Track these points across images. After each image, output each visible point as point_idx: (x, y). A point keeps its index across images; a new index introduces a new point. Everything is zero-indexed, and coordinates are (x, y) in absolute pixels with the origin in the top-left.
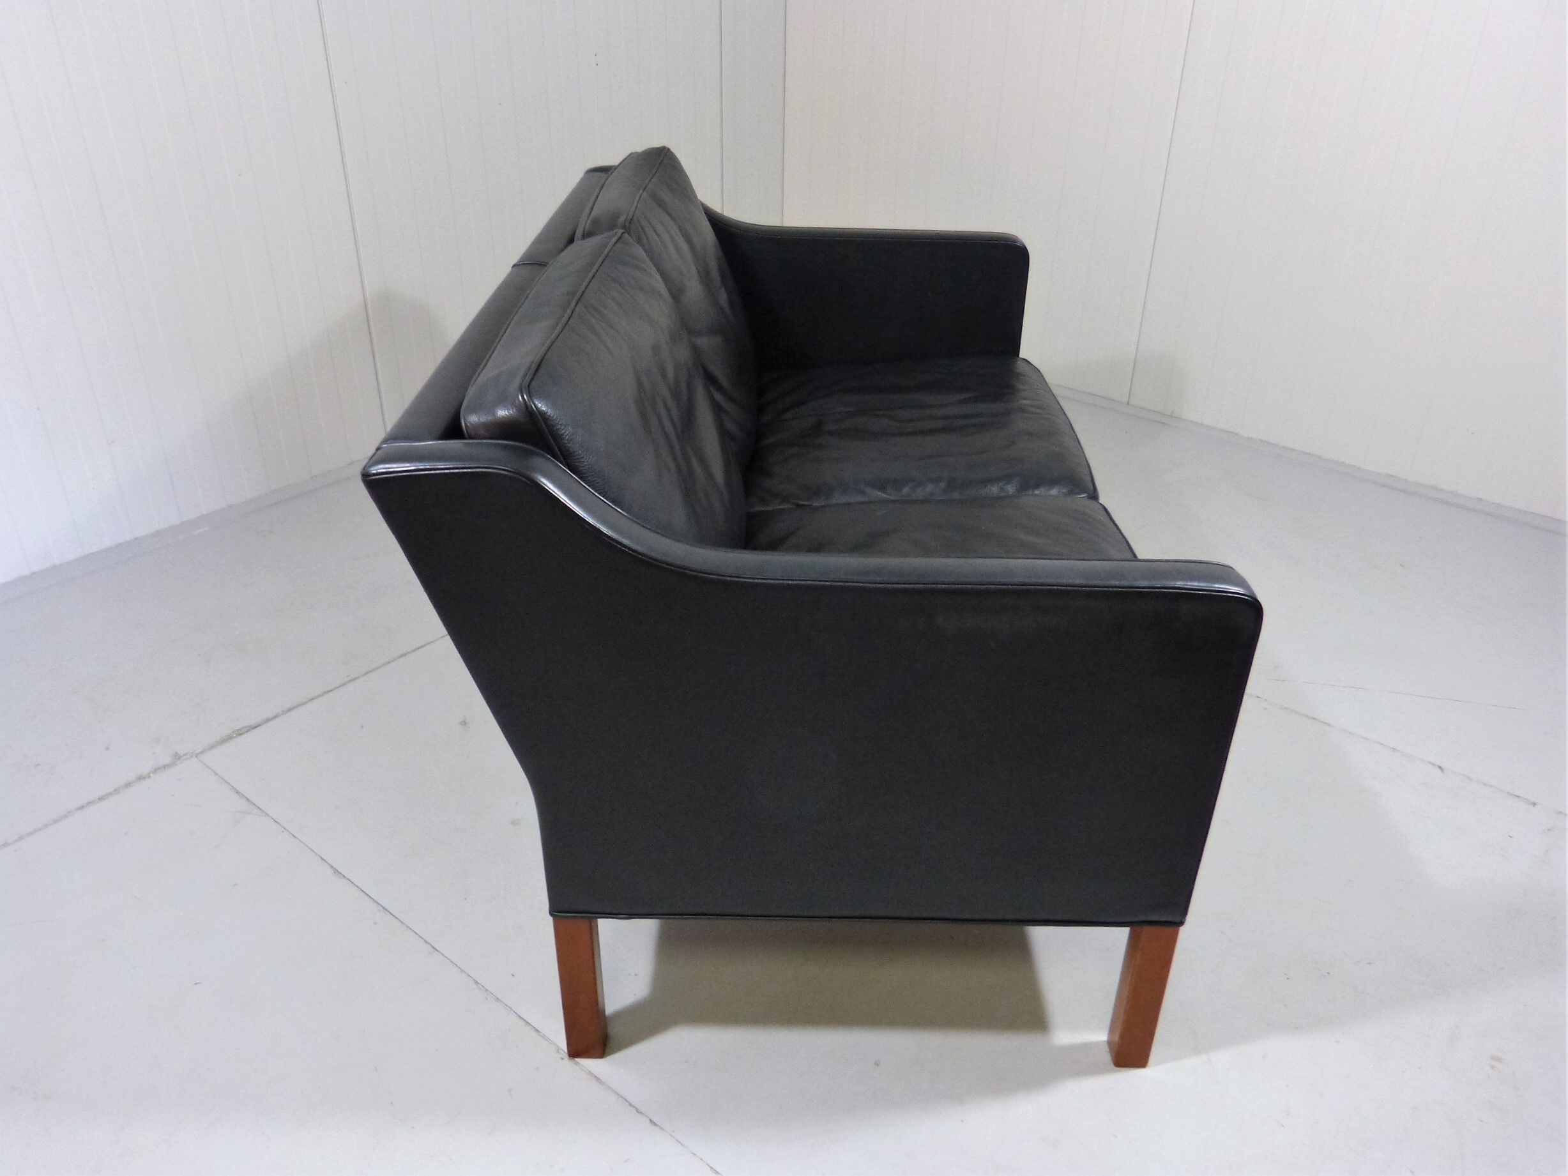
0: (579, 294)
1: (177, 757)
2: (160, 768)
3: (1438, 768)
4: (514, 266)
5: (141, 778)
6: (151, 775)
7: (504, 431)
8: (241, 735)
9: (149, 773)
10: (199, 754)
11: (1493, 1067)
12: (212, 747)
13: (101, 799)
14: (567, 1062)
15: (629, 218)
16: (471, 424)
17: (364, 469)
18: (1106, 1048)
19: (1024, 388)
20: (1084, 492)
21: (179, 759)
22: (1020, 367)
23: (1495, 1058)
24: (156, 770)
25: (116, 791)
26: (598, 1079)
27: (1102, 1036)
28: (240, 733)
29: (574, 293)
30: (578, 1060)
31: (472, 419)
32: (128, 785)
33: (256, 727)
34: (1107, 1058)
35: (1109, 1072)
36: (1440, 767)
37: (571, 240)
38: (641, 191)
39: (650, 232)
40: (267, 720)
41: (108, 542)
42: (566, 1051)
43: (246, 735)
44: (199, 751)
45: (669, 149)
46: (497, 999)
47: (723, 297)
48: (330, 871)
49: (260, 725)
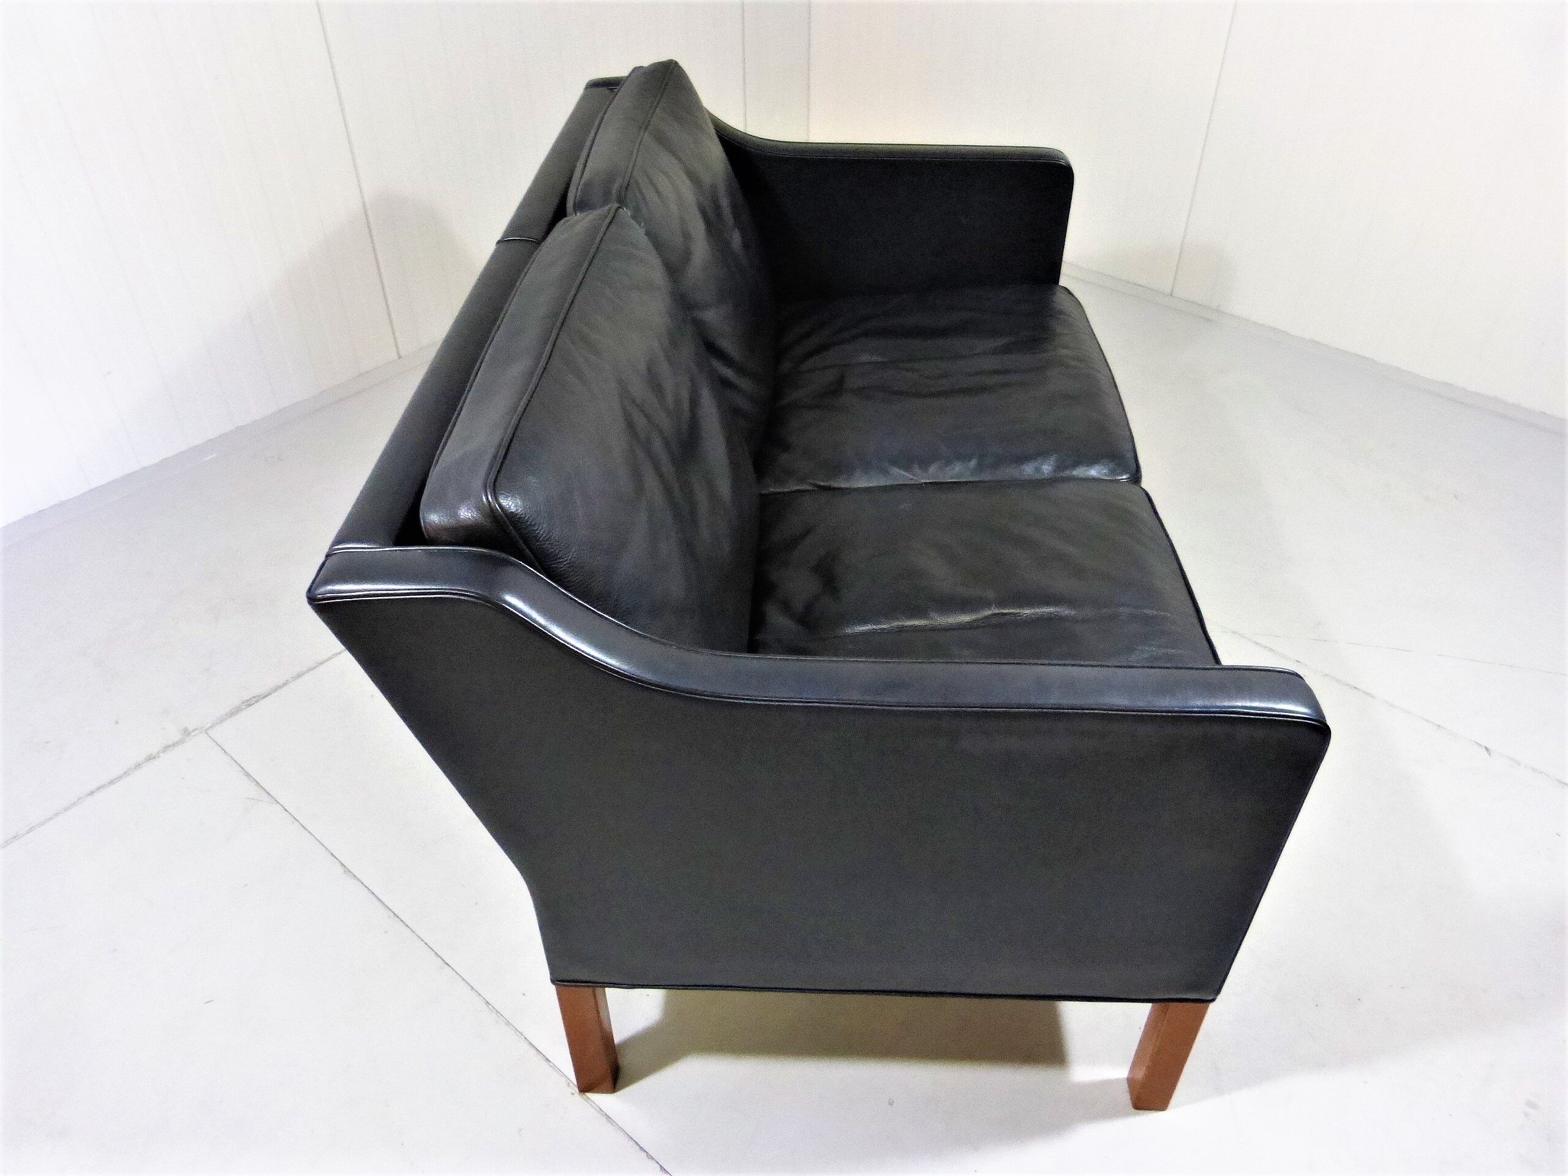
0: (562, 316)
1: (187, 733)
2: (169, 746)
3: (1484, 749)
4: (499, 242)
5: (150, 758)
6: (161, 754)
7: (467, 535)
8: (250, 705)
9: (158, 753)
10: (208, 729)
11: (1526, 1115)
12: (221, 720)
13: (111, 782)
14: (578, 1097)
15: (625, 184)
16: (429, 524)
17: (309, 590)
18: (1125, 1086)
19: (1065, 332)
20: (1125, 472)
21: (189, 734)
22: (1060, 298)
23: (1531, 1104)
24: (166, 748)
25: (126, 774)
26: (608, 1117)
27: (1122, 1073)
28: (249, 703)
29: (557, 314)
30: (589, 1095)
31: (433, 518)
32: (138, 766)
33: (266, 696)
34: (1126, 1098)
35: (1126, 1115)
36: (1486, 748)
37: (560, 213)
38: (642, 131)
39: (650, 195)
40: (277, 688)
41: (116, 473)
42: (576, 1083)
43: (256, 706)
44: (209, 725)
45: (676, 62)
46: (508, 1023)
47: (736, 239)
48: (341, 870)
49: (270, 694)
